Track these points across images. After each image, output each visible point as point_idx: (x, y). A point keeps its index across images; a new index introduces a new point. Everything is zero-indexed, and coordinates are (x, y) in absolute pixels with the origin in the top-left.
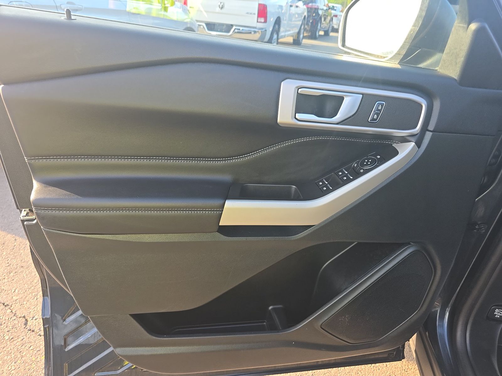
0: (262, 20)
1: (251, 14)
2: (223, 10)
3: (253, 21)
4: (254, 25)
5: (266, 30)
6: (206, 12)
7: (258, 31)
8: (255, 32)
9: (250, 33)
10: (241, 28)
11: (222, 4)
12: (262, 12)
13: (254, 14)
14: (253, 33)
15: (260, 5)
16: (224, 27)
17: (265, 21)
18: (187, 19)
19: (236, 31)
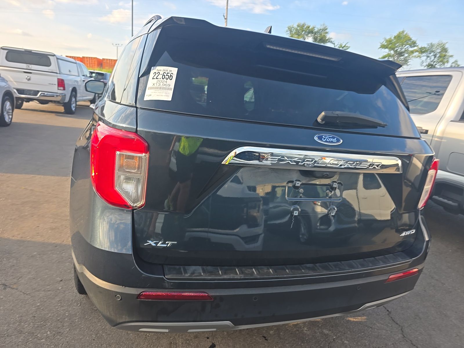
0: (62, 88)
1: (52, 84)
2: (29, 82)
3: (55, 89)
4: (56, 92)
5: (65, 95)
6: (16, 82)
7: (59, 95)
8: (57, 96)
9: (53, 96)
10: (46, 93)
11: (29, 77)
12: (61, 83)
13: (55, 84)
14: (55, 96)
15: (58, 79)
16: (32, 92)
17: (64, 89)
18: (6, 85)
19: (42, 95)
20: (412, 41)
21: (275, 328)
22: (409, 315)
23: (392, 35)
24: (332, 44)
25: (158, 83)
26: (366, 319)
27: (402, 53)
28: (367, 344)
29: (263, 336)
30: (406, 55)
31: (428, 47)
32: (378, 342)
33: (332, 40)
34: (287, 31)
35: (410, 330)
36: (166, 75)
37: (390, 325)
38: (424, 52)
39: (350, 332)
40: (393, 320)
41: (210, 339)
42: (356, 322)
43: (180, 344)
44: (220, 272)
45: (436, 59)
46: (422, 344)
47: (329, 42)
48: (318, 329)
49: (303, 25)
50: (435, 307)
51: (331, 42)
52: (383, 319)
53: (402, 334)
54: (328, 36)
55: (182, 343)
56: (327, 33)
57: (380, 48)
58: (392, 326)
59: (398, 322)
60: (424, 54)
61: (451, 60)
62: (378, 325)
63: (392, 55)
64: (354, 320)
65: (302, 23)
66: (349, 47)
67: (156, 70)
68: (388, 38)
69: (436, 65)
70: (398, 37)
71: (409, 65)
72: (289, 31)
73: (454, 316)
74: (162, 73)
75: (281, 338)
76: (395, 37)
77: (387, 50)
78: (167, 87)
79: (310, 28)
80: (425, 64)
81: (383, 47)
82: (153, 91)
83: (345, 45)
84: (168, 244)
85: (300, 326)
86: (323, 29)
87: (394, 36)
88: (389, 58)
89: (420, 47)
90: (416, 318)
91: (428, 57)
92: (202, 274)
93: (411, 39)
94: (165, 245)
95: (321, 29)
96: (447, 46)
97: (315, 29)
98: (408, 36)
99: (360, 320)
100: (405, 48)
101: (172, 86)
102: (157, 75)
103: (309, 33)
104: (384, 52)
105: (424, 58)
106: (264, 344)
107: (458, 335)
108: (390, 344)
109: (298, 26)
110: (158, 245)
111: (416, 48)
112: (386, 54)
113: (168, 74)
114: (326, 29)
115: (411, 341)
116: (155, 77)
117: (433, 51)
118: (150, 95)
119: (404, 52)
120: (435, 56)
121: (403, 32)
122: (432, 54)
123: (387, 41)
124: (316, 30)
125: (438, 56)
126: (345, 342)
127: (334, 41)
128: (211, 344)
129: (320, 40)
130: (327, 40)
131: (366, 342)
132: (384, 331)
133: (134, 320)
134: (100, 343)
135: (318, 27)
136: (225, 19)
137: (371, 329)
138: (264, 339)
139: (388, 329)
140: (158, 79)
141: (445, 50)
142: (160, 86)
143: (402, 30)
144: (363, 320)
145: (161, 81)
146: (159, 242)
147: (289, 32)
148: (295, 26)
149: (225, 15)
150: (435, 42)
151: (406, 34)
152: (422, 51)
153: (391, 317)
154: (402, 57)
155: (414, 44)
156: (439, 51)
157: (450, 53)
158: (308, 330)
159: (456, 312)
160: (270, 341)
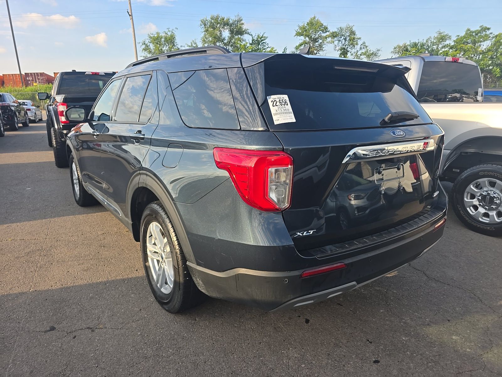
20: (323, 26)
21: (342, 296)
22: (423, 262)
23: (305, 22)
24: (250, 36)
25: (279, 109)
26: (397, 273)
27: (316, 39)
28: (409, 288)
29: (337, 304)
30: (321, 41)
31: (338, 31)
32: (415, 285)
33: (249, 31)
34: (201, 25)
35: (430, 272)
36: (281, 101)
37: (416, 272)
38: (336, 36)
39: (393, 284)
40: (415, 269)
41: (301, 316)
42: (392, 276)
43: (282, 326)
44: (346, 245)
45: (347, 43)
46: (442, 279)
47: (246, 33)
48: (371, 288)
49: (217, 18)
50: (436, 253)
51: (248, 33)
52: (408, 269)
53: (426, 276)
54: (244, 27)
55: (284, 326)
56: (243, 24)
57: (296, 35)
58: (417, 273)
59: (419, 269)
60: (335, 39)
61: (360, 42)
62: (408, 274)
63: (307, 42)
64: (390, 275)
65: (215, 15)
66: (267, 37)
67: (272, 99)
68: (301, 25)
69: (347, 48)
70: (311, 24)
71: (325, 50)
72: (203, 24)
73: (451, 255)
74: (278, 100)
75: (351, 302)
76: (308, 24)
77: (302, 38)
78: (287, 111)
79: (225, 20)
80: (337, 48)
81: (299, 34)
82: (278, 116)
83: (263, 35)
84: (310, 232)
85: (357, 289)
86: (238, 20)
87: (306, 23)
88: (305, 45)
89: (331, 31)
90: (428, 263)
91: (339, 41)
92: (337, 249)
93: (323, 25)
94: (309, 234)
95: (237, 20)
96: (354, 29)
97: (230, 20)
98: (320, 22)
99: (394, 274)
100: (318, 33)
101: (291, 110)
102: (275, 103)
103: (224, 25)
104: (300, 40)
105: (336, 42)
106: (342, 309)
107: (460, 267)
108: (422, 285)
109: (212, 19)
110: (304, 235)
111: (328, 33)
112: (302, 41)
113: (283, 101)
114: (241, 20)
115: (434, 279)
116: (274, 105)
117: (343, 35)
118: (278, 120)
119: (318, 38)
120: (345, 39)
121: (314, 18)
122: (343, 38)
123: (301, 28)
124: (231, 22)
125: (348, 39)
126: (394, 291)
127: (250, 33)
128: (305, 320)
129: (237, 32)
130: (244, 31)
131: (407, 287)
132: (414, 277)
133: (297, 296)
134: (220, 344)
135: (233, 18)
136: (130, 15)
137: (405, 278)
138: (339, 305)
139: (415, 275)
140: (277, 106)
141: (353, 33)
142: (282, 111)
143: (313, 17)
144: (396, 274)
145: (281, 108)
146: (304, 233)
147: (203, 26)
148: (209, 19)
149: (129, 11)
150: (344, 26)
151: (317, 20)
152: (334, 35)
153: (413, 267)
154: (317, 43)
155: (325, 29)
156: (348, 34)
157: (358, 35)
158: (365, 291)
159: (451, 252)
160: (345, 306)
